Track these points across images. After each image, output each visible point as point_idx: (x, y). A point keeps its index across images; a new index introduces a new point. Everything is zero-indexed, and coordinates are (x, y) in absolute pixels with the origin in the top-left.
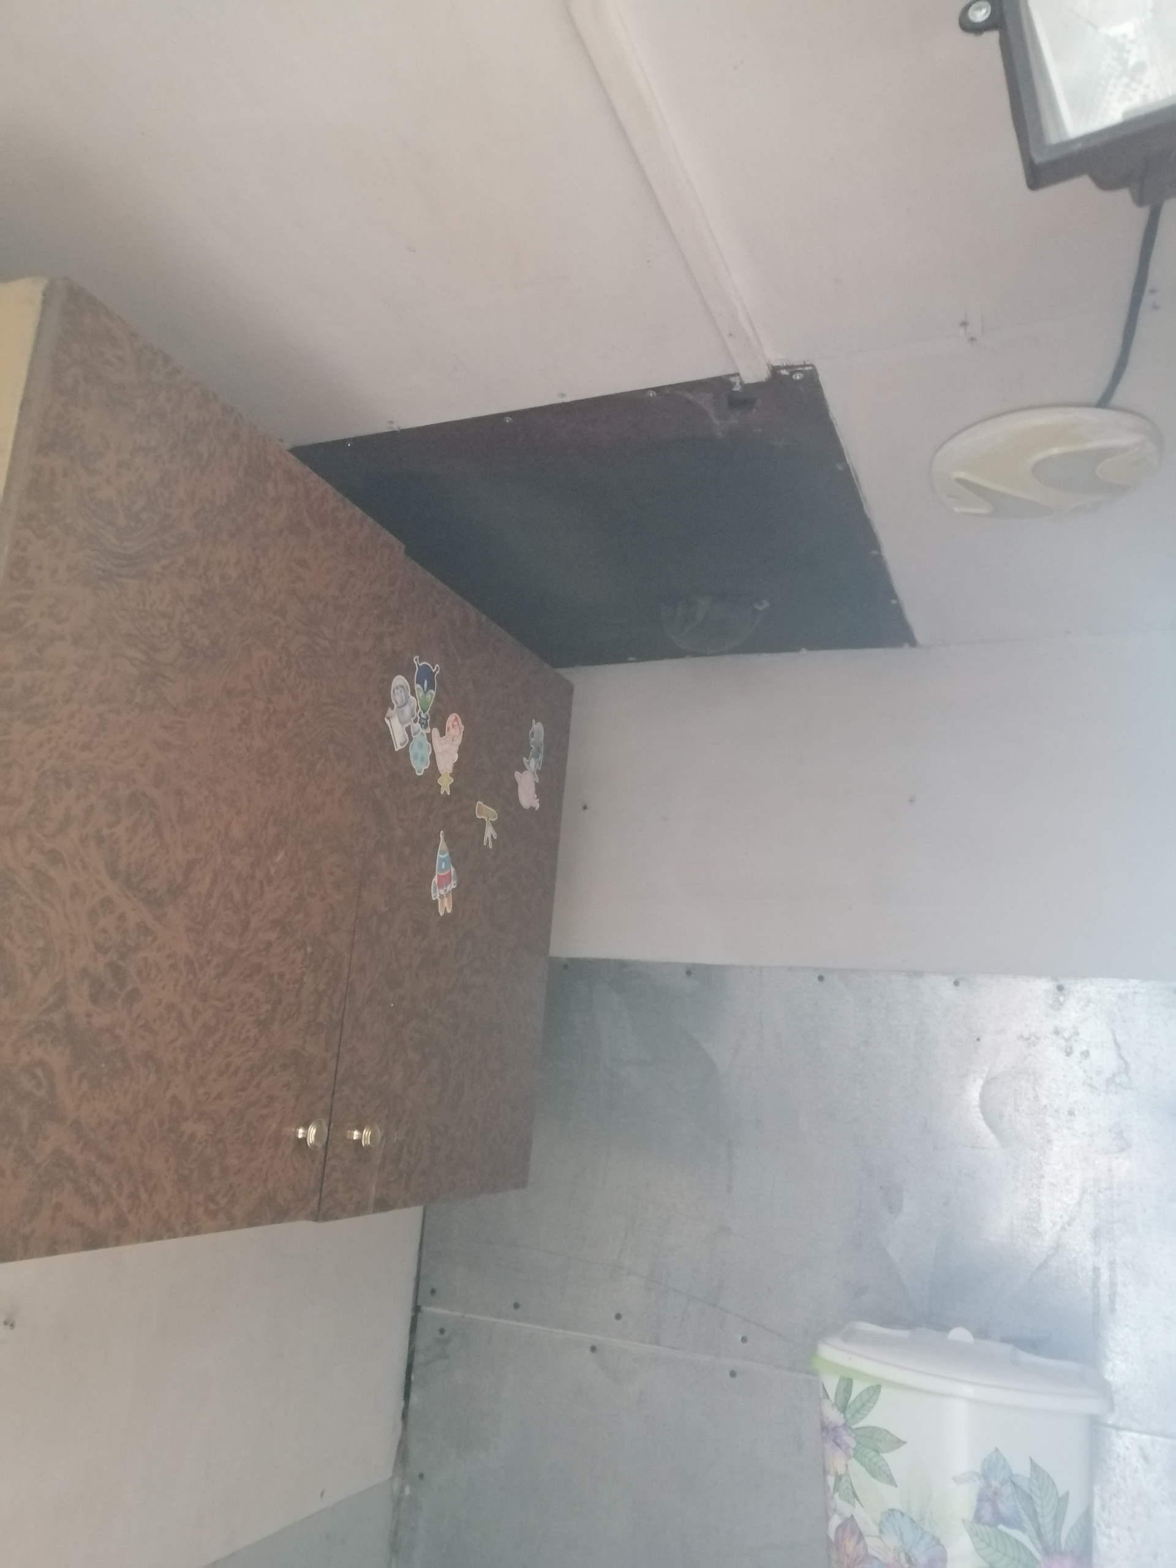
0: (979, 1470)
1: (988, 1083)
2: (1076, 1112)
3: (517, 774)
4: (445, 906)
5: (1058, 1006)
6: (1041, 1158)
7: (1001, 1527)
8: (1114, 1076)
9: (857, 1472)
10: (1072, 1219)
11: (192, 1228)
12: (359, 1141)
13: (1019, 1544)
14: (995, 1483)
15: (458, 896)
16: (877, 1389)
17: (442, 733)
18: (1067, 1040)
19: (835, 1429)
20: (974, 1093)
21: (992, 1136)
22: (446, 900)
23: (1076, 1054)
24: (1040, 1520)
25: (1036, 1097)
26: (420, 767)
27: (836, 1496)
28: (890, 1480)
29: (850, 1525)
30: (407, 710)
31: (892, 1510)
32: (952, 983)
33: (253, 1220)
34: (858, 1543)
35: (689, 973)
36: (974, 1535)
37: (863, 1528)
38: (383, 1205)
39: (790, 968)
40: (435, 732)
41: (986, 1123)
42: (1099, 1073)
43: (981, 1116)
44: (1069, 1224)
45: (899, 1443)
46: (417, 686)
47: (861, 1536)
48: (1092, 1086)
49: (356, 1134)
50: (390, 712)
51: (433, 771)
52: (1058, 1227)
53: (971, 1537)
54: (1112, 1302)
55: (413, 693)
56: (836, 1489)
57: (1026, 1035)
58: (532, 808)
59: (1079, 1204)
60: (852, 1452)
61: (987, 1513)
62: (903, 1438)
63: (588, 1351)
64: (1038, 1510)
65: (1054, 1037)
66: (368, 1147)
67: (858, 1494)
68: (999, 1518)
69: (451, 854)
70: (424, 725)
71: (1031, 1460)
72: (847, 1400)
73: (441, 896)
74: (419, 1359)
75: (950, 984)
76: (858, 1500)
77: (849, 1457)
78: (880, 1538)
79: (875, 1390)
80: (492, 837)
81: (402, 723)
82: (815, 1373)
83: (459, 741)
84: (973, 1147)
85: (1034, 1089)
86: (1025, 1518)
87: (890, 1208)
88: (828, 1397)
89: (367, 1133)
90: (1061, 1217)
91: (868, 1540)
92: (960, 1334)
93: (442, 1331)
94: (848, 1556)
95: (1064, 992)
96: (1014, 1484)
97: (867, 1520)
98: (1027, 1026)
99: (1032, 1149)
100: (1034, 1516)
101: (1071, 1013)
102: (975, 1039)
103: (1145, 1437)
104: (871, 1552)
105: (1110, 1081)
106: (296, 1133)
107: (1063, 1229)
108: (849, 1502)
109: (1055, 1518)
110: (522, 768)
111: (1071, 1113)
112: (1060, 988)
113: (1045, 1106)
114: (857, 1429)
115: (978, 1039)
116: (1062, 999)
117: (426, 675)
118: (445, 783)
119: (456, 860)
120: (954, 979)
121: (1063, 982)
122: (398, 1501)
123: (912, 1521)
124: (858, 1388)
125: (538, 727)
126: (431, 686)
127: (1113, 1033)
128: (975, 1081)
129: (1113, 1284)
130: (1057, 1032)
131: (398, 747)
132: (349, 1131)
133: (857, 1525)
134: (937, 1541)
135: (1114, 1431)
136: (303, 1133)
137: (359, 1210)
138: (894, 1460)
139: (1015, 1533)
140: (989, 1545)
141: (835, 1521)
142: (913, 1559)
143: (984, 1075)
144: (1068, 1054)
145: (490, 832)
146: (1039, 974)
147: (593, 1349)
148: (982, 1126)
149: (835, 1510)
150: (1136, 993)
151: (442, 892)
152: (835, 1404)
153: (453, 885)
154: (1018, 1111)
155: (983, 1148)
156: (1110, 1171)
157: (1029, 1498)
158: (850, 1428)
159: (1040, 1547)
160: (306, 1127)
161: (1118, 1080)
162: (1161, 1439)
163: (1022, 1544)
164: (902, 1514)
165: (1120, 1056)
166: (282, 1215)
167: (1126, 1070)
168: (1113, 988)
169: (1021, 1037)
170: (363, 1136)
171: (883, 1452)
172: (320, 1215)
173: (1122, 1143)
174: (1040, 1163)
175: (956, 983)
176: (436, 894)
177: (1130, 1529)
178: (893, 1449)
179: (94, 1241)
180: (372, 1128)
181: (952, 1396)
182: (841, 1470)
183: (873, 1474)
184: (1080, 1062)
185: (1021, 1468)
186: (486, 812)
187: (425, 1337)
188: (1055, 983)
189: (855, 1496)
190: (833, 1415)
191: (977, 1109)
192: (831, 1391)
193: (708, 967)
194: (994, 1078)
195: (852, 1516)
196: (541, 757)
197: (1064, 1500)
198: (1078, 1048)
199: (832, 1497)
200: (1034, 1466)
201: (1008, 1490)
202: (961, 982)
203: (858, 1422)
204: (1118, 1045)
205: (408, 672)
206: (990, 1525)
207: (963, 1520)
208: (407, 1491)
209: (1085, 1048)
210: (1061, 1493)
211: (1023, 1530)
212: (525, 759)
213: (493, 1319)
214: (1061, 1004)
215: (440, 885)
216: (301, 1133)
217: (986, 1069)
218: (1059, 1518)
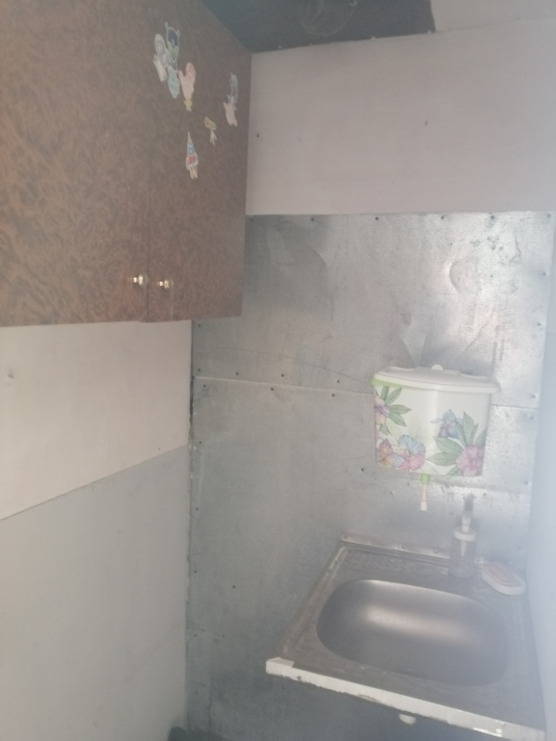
0: (441, 417)
1: (454, 264)
2: (494, 276)
3: (225, 105)
4: (194, 174)
5: (490, 226)
6: (476, 297)
7: (449, 438)
8: (514, 258)
9: (390, 423)
10: (487, 323)
11: (90, 320)
12: (163, 287)
13: (456, 444)
14: (448, 422)
15: (200, 169)
16: (400, 390)
17: (185, 74)
18: (493, 242)
19: (381, 407)
20: (447, 269)
21: (454, 289)
22: (194, 170)
23: (497, 249)
24: (466, 434)
25: (476, 270)
26: (175, 94)
27: (380, 432)
28: (404, 424)
29: (386, 443)
30: (164, 57)
31: (404, 435)
32: (441, 217)
33: (118, 318)
34: (389, 448)
35: (312, 220)
36: (437, 441)
37: (391, 443)
38: (177, 318)
39: (362, 214)
40: (181, 74)
41: (452, 283)
42: (507, 257)
43: (450, 280)
44: (486, 325)
45: (408, 410)
46: (169, 43)
47: (390, 446)
48: (503, 263)
49: (161, 283)
50: (156, 57)
51: (181, 96)
52: (481, 327)
53: (436, 442)
54: (501, 356)
55: (167, 47)
56: (380, 430)
57: (474, 241)
58: (234, 125)
59: (491, 316)
60: (387, 415)
61: (444, 433)
62: (410, 408)
63: (270, 390)
64: (465, 431)
65: (488, 241)
66: (168, 289)
67: (390, 431)
68: (449, 435)
69: (195, 145)
70: (175, 68)
71: (464, 412)
72: (386, 395)
73: (192, 168)
74: (195, 397)
75: (439, 218)
76: (390, 433)
77: (386, 417)
78: (398, 446)
79: (399, 390)
80: (214, 139)
81: (163, 64)
82: (372, 386)
83: (193, 80)
84: (445, 294)
85: (475, 266)
86: (460, 434)
87: (405, 323)
88: (378, 395)
89: (166, 282)
90: (483, 322)
91: (393, 447)
92: (437, 367)
93: (205, 386)
94: (384, 454)
95: (495, 219)
96: (456, 422)
97: (392, 439)
98: (475, 236)
99: (472, 293)
100: (463, 433)
101: (497, 228)
102: (450, 244)
103: (508, 408)
104: (394, 451)
105: (512, 260)
106: (133, 280)
107: (483, 327)
108: (385, 434)
109: (472, 433)
110: (227, 101)
111: (492, 276)
112: (493, 217)
113: (480, 274)
114: (390, 406)
115: (451, 244)
116: (493, 223)
117: (172, 36)
118: (188, 104)
119: (198, 149)
120: (441, 216)
121: (495, 214)
122: (191, 453)
123: (412, 438)
124: (391, 390)
125: (234, 78)
126: (176, 44)
127: (516, 237)
128: (448, 264)
129: (502, 349)
130: (489, 239)
131: (162, 79)
132: (158, 282)
133: (389, 442)
134: (422, 445)
135: (495, 407)
136: (137, 280)
137: (167, 319)
138: (405, 417)
139: (455, 440)
140: (444, 445)
141: (380, 441)
142: (411, 452)
143: (453, 261)
144: (493, 249)
145: (213, 136)
146: (483, 211)
147: (272, 389)
148: (449, 284)
149: (379, 438)
150: (529, 218)
151: (192, 166)
152: (381, 397)
153: (196, 163)
154: (467, 276)
155: (450, 294)
156: (507, 301)
157: (462, 427)
158: (388, 406)
159: (464, 444)
160: (137, 277)
161: (515, 260)
162: (515, 408)
163: (457, 444)
164: (408, 436)
165: (518, 249)
166: (130, 317)
167: (520, 255)
168: (518, 216)
169: (471, 242)
170: (165, 284)
171: (401, 414)
172: (148, 319)
173: (514, 288)
174: (475, 299)
175: (442, 218)
176: (189, 167)
177: (497, 442)
178: (406, 412)
179: (45, 321)
180: (168, 280)
181: (433, 390)
182: (383, 422)
183: (396, 423)
184: (499, 252)
185: (459, 416)
186: (211, 125)
187: (198, 389)
188: (491, 215)
189: (388, 431)
190: (380, 402)
191: (448, 277)
192: (380, 392)
193: (322, 216)
194: (457, 262)
195: (387, 439)
196: (237, 96)
197: (476, 427)
198: (498, 246)
199: (379, 433)
200: (465, 415)
201: (454, 424)
202: (445, 217)
203: (391, 403)
204: (517, 244)
205: (163, 33)
206: (445, 437)
207: (434, 437)
208: (195, 448)
209: (501, 245)
210: (475, 424)
211: (458, 438)
212: (228, 96)
213: (227, 380)
214: (492, 225)
215: (191, 162)
216: (135, 279)
217: (454, 258)
218: (473, 433)
